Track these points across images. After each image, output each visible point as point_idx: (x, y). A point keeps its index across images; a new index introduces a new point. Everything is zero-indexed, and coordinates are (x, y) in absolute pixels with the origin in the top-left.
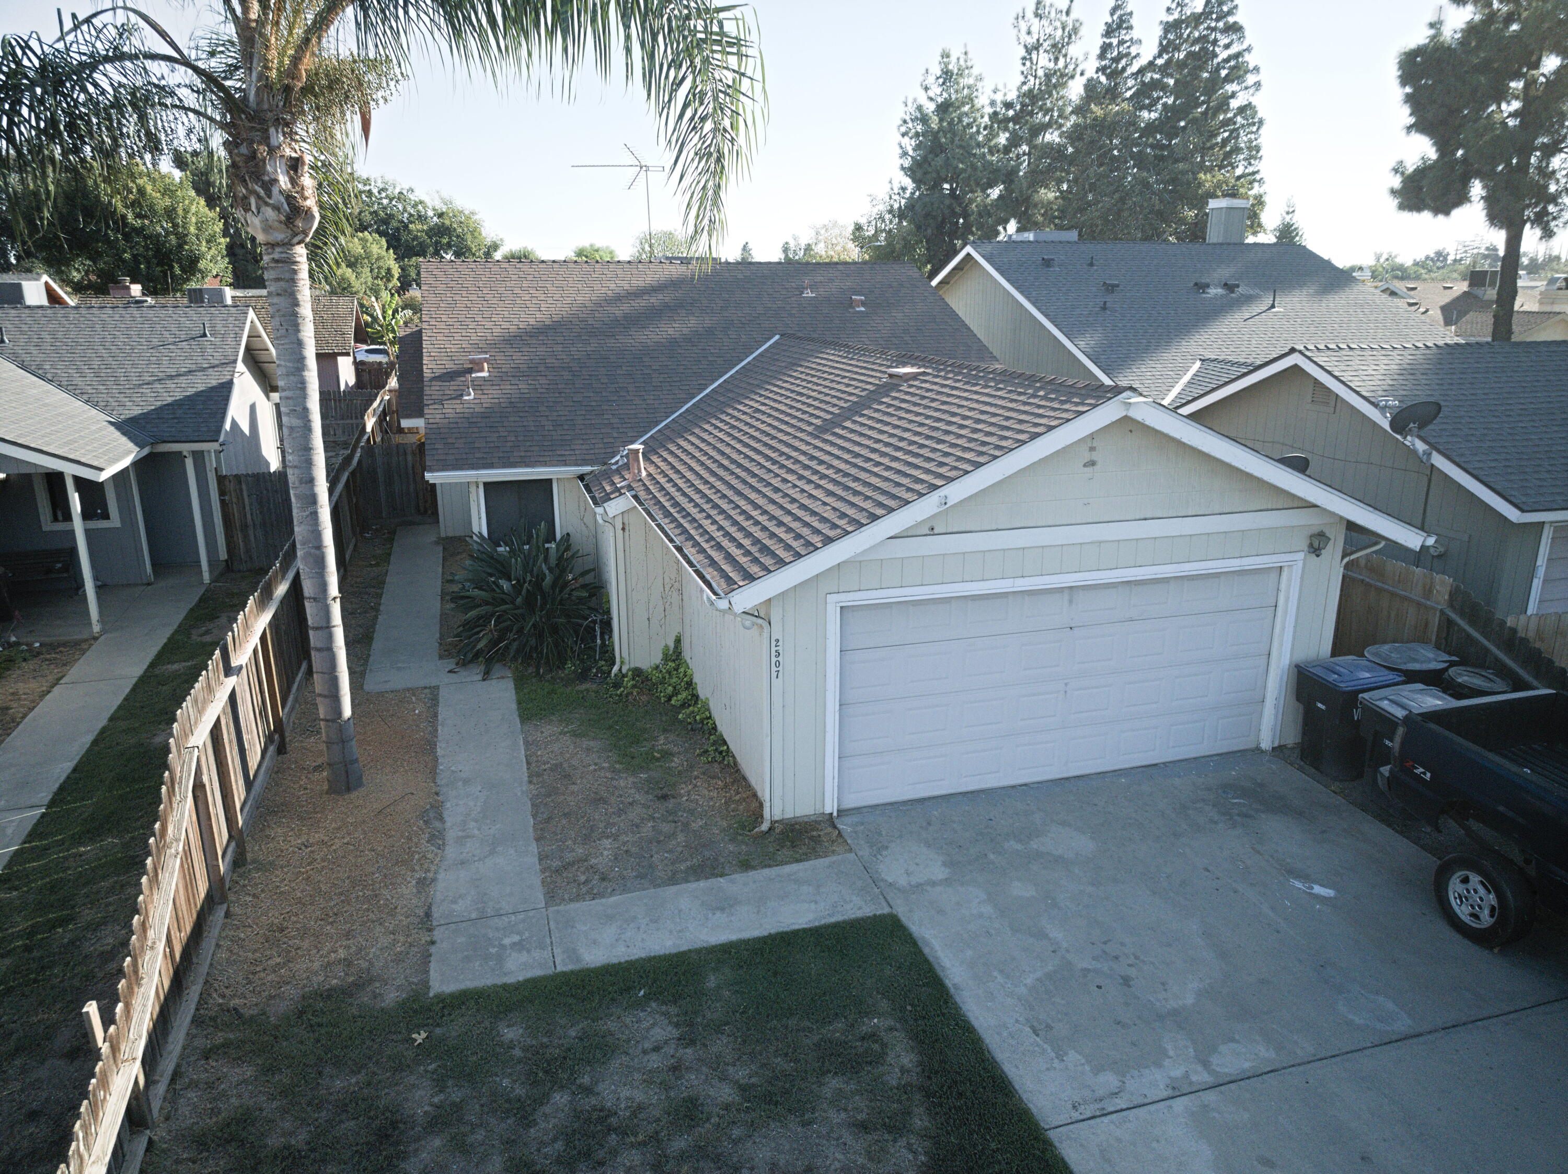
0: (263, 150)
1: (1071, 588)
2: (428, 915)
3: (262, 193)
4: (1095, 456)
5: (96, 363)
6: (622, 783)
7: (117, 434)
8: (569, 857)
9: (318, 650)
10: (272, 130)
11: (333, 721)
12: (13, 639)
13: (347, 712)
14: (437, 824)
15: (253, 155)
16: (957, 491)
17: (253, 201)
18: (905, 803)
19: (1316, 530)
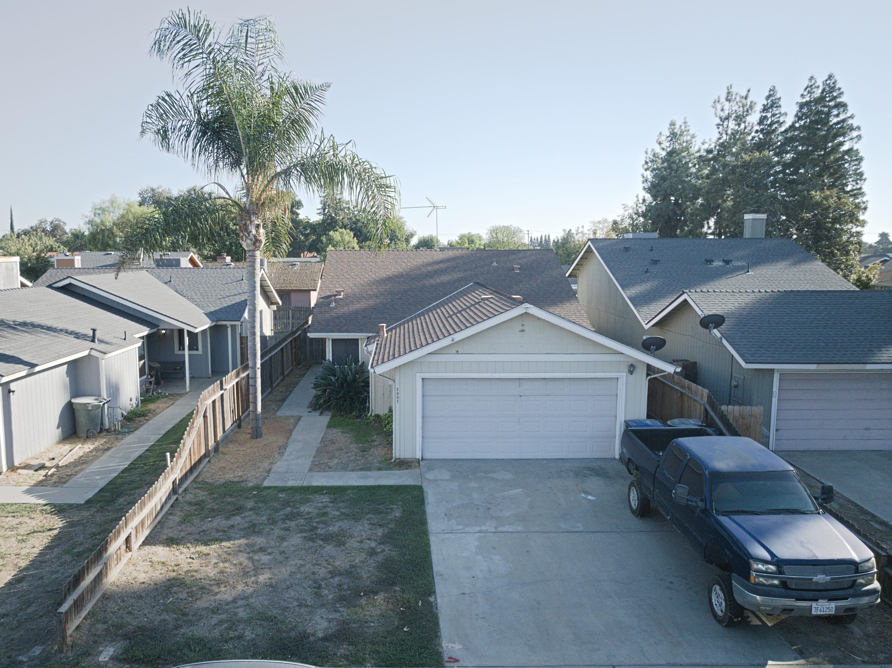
0: (248, 222)
1: (519, 379)
3: (247, 235)
4: (524, 328)
5: (202, 290)
6: (352, 446)
7: (205, 316)
8: (322, 462)
9: (252, 386)
10: (252, 216)
11: (254, 412)
12: (160, 391)
13: (259, 409)
14: (283, 451)
15: (245, 224)
16: (458, 337)
17: (244, 237)
19: (630, 363)
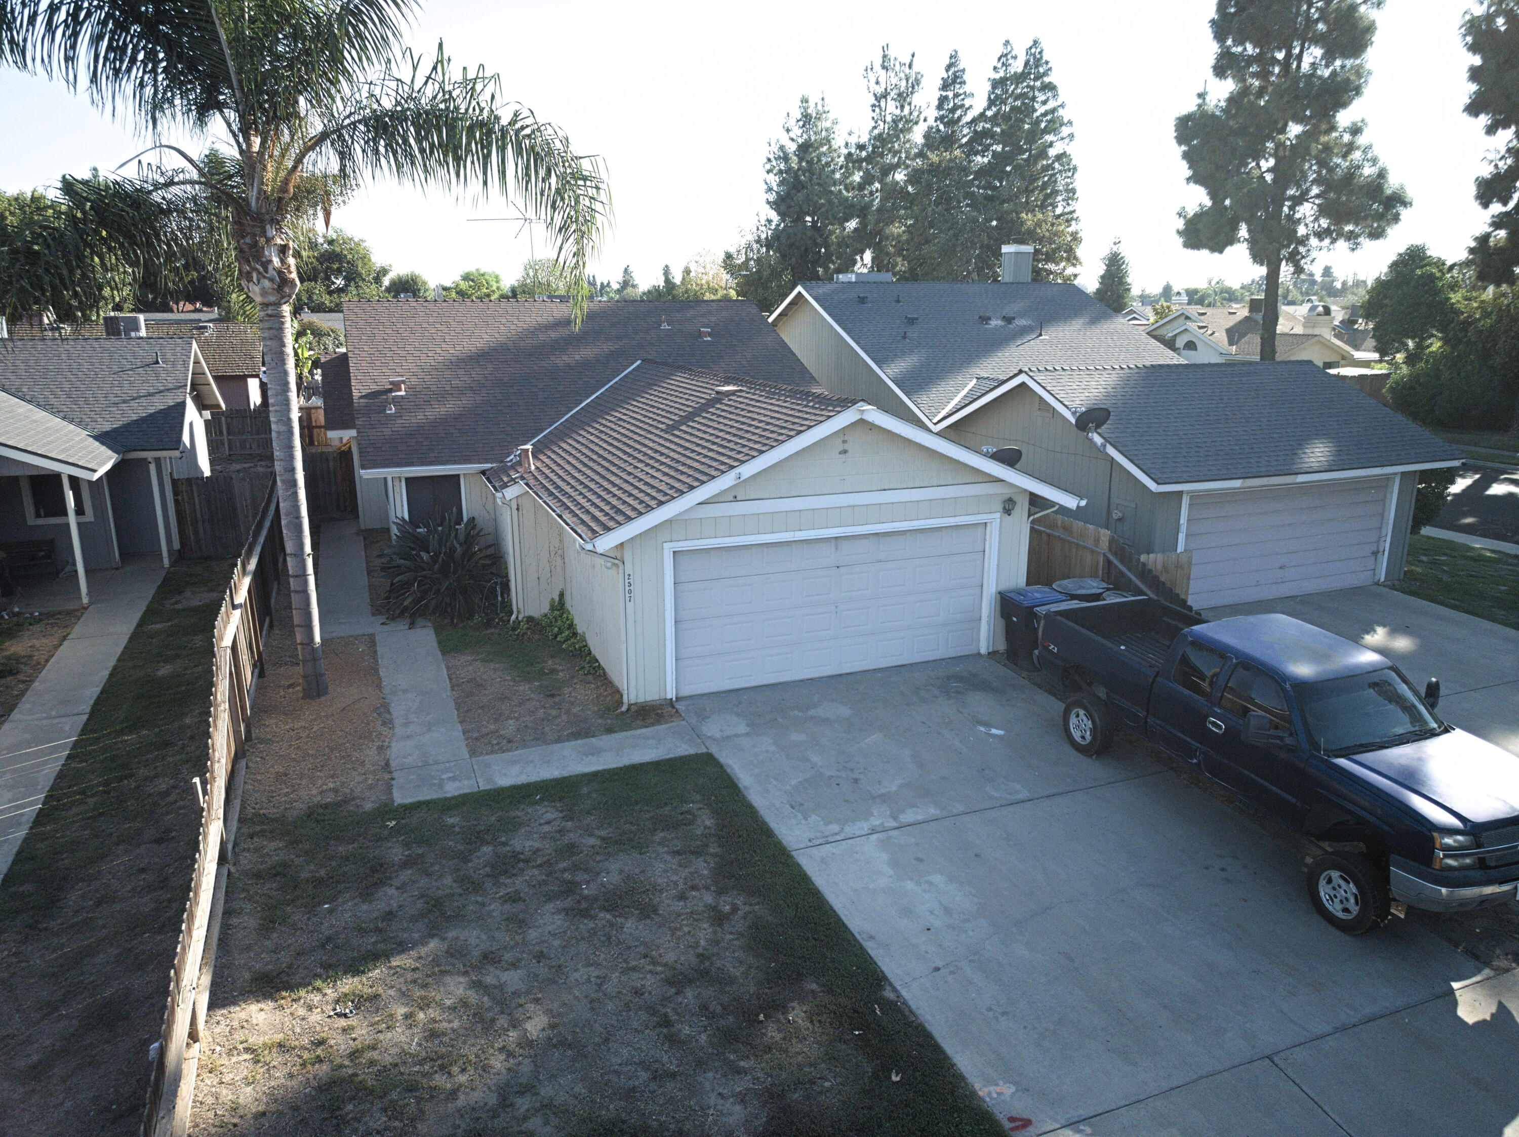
0: (263, 240)
1: (836, 538)
2: (387, 764)
3: (261, 269)
4: (846, 447)
5: (67, 386)
6: (521, 688)
7: (97, 444)
8: (484, 731)
9: (297, 592)
10: (268, 227)
11: (308, 644)
12: (17, 609)
13: (317, 638)
14: (388, 716)
15: (255, 244)
16: (748, 470)
17: (255, 275)
18: (725, 692)
19: (1007, 497)
